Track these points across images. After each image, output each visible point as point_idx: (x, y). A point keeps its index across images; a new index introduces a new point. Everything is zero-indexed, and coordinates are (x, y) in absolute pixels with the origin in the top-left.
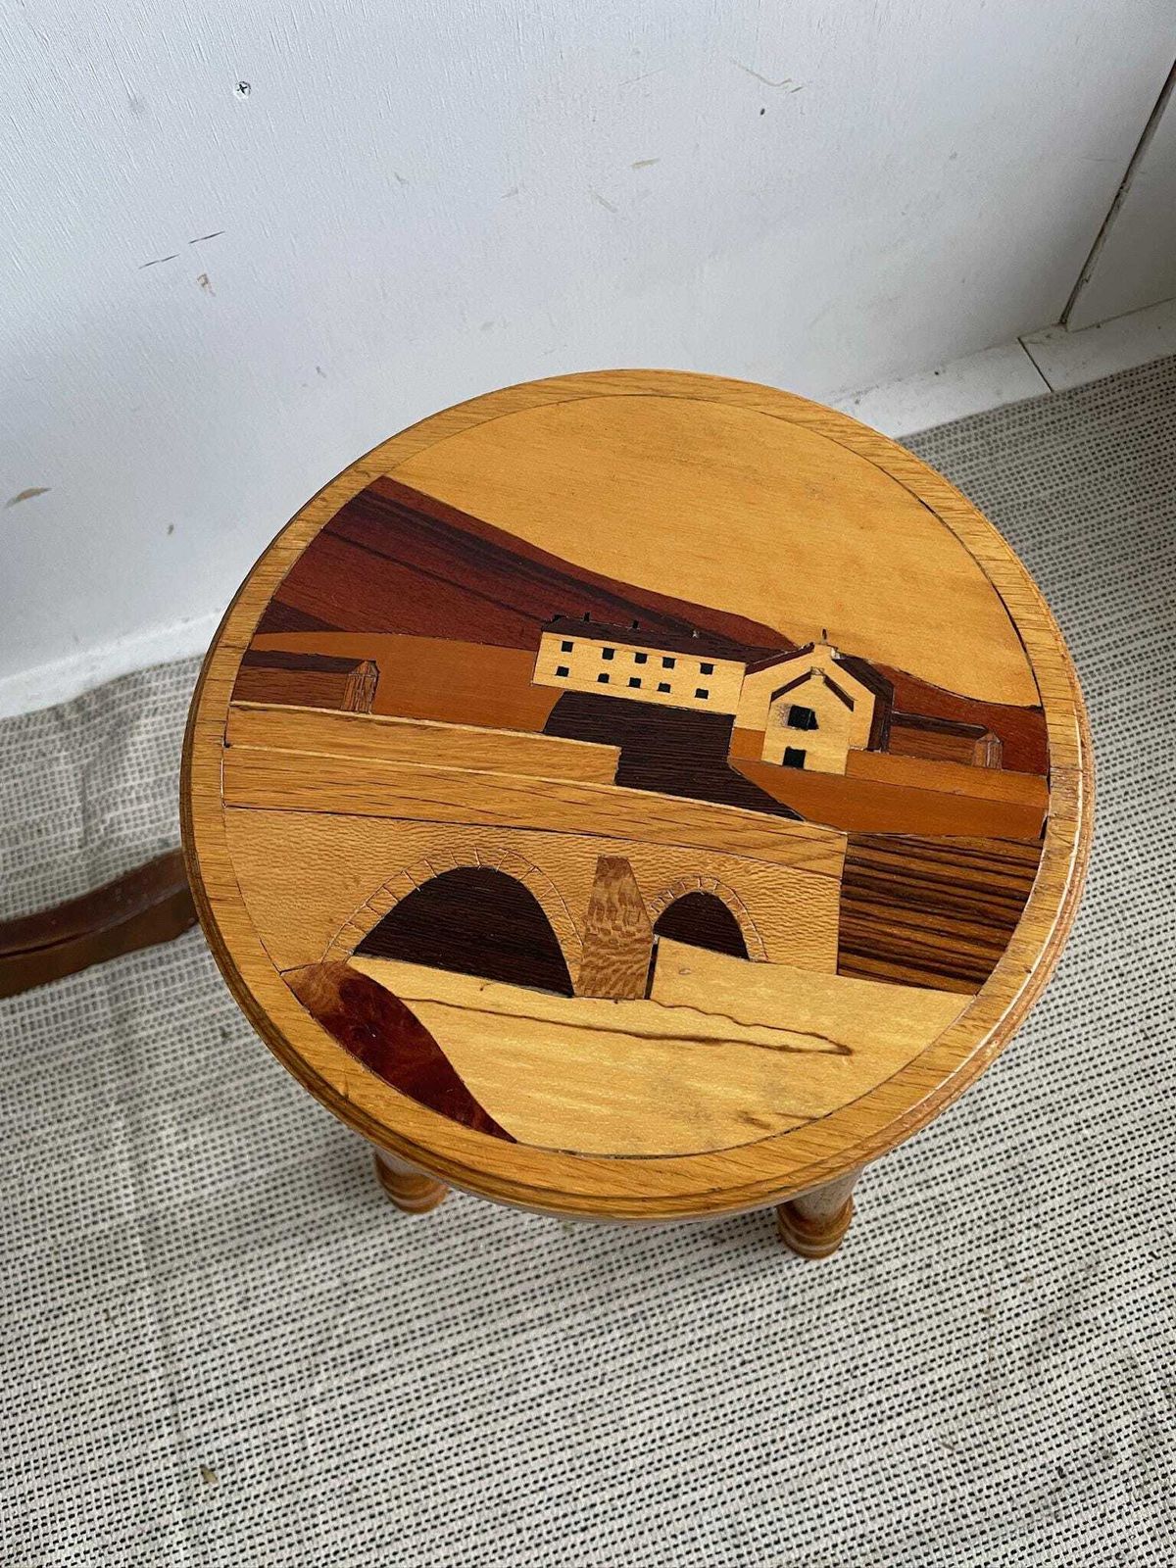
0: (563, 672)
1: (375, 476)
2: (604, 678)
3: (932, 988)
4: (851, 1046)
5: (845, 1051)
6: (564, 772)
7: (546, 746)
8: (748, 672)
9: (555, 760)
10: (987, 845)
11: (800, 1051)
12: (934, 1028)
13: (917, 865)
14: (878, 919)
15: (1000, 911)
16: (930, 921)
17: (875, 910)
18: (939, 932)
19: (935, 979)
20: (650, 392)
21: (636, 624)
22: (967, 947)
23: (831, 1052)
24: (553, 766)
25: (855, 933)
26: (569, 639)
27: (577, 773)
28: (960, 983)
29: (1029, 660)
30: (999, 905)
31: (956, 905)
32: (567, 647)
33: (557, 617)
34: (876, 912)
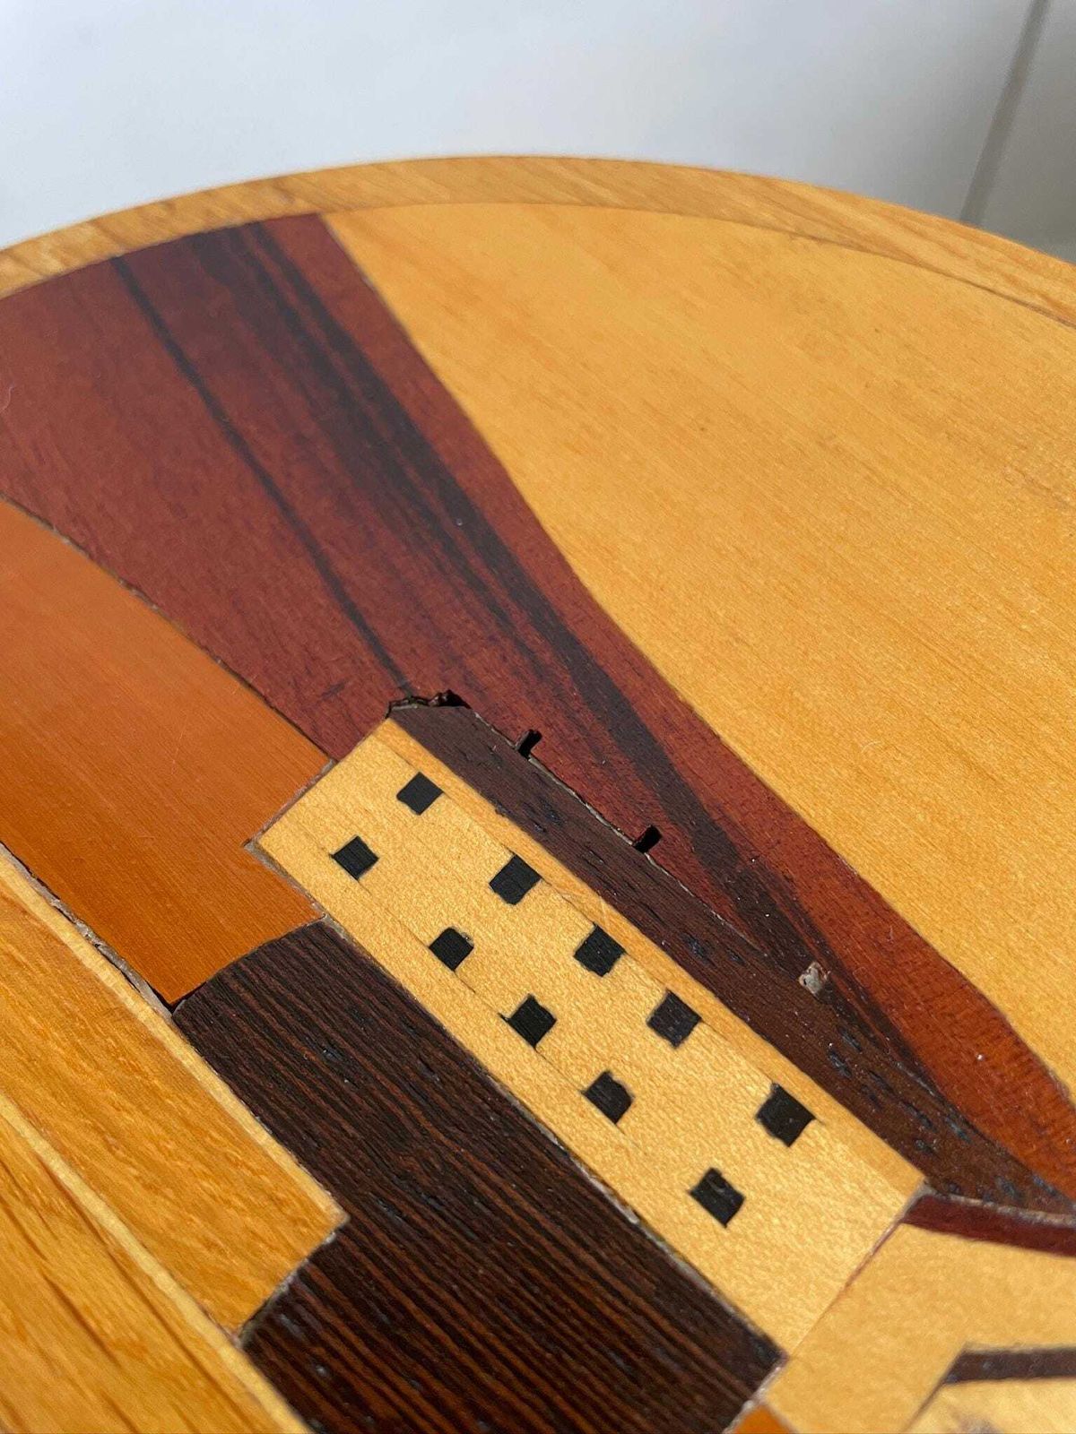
0: (356, 858)
1: (301, 206)
2: (451, 948)
6: (126, 1176)
7: (145, 1060)
8: (924, 1215)
9: (130, 1120)
20: (1038, 301)
21: (649, 839)
24: (112, 1136)
26: (439, 774)
27: (159, 1212)
32: (419, 795)
33: (453, 700)
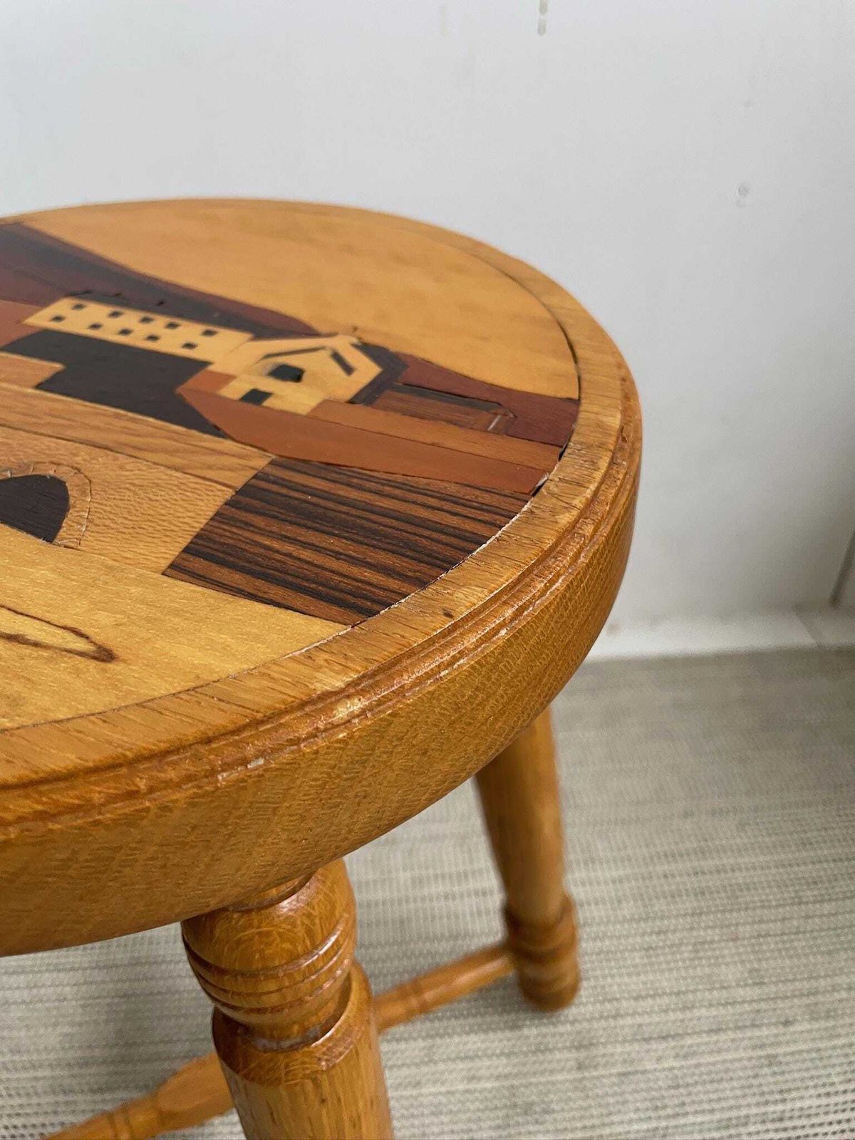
0: (58, 319)
2: (95, 327)
3: (288, 608)
4: (117, 652)
5: (105, 655)
8: (252, 340)
10: (452, 489)
11: (36, 645)
12: (262, 653)
13: (343, 491)
14: (261, 531)
15: (435, 547)
16: (331, 543)
17: (259, 521)
18: (337, 555)
19: (299, 600)
21: (161, 303)
22: (368, 574)
23: (81, 654)
25: (218, 539)
26: (86, 303)
28: (335, 610)
29: (578, 369)
30: (439, 542)
31: (375, 532)
32: (79, 307)
33: (88, 292)
34: (262, 525)
